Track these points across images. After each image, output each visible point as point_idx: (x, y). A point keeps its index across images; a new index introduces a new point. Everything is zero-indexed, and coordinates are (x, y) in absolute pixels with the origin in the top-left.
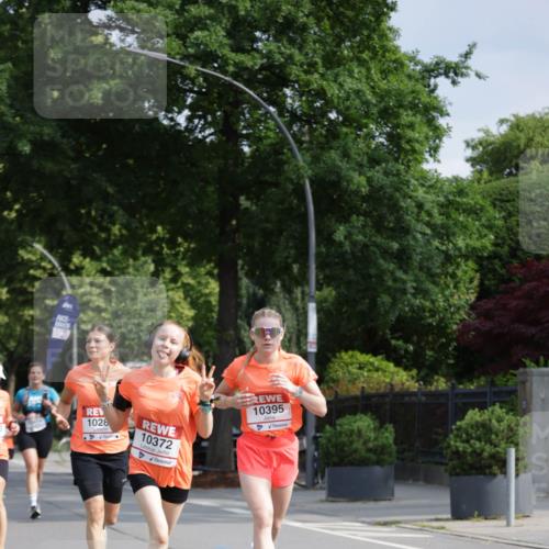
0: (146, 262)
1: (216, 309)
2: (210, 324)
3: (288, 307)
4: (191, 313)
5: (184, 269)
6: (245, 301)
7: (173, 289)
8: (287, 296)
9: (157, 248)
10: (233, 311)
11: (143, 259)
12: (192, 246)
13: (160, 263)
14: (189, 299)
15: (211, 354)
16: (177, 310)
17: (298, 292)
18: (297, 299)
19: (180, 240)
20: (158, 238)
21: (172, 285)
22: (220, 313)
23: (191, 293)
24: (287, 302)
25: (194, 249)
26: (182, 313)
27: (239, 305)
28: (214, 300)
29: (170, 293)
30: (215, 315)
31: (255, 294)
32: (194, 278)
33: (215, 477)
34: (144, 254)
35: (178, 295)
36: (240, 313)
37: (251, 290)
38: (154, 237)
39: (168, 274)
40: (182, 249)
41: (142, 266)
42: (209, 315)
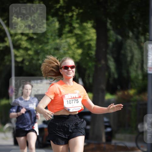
0: (53, 21)
1: (95, 49)
2: (90, 57)
3: (136, 47)
4: (80, 51)
5: (77, 25)
6: (110, 44)
7: (69, 37)
8: (136, 40)
9: (60, 13)
10: (104, 50)
11: (51, 19)
12: (81, 11)
13: (62, 22)
14: (78, 43)
15: (91, 75)
16: (72, 49)
17: (142, 38)
18: (141, 42)
19: (73, 8)
20: (61, 7)
21: (69, 35)
22: (97, 51)
23: (80, 39)
24: (135, 44)
25: (82, 13)
26: (74, 51)
27: (107, 46)
28: (93, 43)
29: (68, 40)
30: (93, 53)
31: (117, 40)
32: (81, 30)
33: (94, 146)
34: (53, 16)
35: (72, 41)
36: (108, 51)
37: (115, 37)
38: (58, 6)
39: (67, 29)
40: (75, 13)
41: (51, 23)
42: (90, 52)
